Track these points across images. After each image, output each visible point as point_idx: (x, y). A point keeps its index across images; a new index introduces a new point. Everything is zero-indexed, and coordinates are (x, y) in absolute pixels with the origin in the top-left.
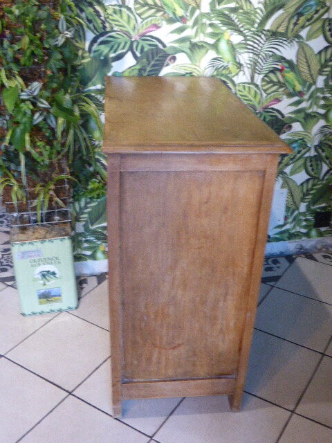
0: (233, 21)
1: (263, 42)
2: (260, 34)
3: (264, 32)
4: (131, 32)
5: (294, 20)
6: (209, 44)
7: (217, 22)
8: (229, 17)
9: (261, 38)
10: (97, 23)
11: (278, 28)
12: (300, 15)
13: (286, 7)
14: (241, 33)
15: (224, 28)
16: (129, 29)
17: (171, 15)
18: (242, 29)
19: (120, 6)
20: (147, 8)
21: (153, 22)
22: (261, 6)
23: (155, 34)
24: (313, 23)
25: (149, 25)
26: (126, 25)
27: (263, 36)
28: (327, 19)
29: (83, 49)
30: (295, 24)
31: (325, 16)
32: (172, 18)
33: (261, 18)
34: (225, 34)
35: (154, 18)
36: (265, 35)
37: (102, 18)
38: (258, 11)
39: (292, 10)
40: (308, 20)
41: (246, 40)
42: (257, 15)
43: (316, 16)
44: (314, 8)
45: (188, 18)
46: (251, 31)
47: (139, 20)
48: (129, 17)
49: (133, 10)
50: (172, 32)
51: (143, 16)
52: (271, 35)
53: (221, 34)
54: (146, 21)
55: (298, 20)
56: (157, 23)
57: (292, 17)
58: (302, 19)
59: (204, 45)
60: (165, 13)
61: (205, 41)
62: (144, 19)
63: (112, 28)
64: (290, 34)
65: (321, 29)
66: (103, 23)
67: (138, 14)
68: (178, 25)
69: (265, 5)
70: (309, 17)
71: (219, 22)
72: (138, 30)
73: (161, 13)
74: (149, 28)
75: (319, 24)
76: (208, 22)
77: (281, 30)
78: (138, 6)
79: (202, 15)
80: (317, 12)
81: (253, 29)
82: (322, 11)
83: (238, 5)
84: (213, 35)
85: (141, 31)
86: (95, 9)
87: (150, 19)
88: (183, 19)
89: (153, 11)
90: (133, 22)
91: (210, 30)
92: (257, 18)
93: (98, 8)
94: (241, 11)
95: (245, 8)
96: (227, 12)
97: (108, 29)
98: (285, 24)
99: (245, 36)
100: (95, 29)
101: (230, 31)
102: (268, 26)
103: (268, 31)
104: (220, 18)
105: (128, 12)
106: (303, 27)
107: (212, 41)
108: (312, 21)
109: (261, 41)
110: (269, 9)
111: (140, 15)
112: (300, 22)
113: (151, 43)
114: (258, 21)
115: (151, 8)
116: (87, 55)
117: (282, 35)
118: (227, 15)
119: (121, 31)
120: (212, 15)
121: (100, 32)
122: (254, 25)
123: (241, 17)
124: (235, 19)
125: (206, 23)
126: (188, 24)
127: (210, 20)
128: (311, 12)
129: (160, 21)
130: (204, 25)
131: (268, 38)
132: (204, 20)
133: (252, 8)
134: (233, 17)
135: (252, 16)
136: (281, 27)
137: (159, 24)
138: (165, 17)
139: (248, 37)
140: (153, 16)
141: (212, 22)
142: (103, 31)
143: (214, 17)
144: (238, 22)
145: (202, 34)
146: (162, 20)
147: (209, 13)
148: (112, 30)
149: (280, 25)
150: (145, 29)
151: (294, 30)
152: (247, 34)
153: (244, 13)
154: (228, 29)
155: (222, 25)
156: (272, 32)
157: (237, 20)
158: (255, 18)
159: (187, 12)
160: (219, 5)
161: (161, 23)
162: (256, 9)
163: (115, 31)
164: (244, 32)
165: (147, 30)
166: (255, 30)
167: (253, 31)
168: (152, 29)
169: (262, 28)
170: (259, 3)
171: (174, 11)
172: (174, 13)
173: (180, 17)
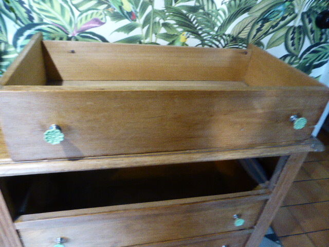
0: (192, 22)
2: (219, 38)
3: (224, 37)
4: (68, 27)
5: (258, 26)
7: (172, 22)
8: (188, 17)
9: (220, 43)
10: (19, 11)
11: (240, 33)
12: (266, 20)
13: (252, 11)
14: (198, 35)
15: (180, 30)
16: (64, 22)
17: (117, 10)
18: (200, 32)
21: (94, 16)
22: (225, 7)
23: (98, 30)
24: (277, 30)
25: (89, 19)
26: (59, 17)
27: (222, 41)
28: (292, 26)
30: (259, 30)
31: (291, 24)
32: (117, 13)
33: (222, 22)
34: (181, 36)
35: (95, 11)
36: (224, 40)
37: (27, 6)
38: (221, 12)
39: (258, 14)
40: (273, 27)
41: (203, 44)
42: (219, 17)
43: (282, 23)
44: (281, 14)
45: (138, 15)
47: (77, 13)
48: (62, 7)
50: (119, 30)
51: (81, 9)
52: (231, 41)
53: (177, 35)
54: (85, 14)
55: (262, 26)
56: (100, 18)
57: (257, 22)
58: (267, 25)
60: (109, 6)
61: (158, 42)
62: (82, 13)
63: (41, 20)
64: (251, 41)
65: (284, 37)
66: (28, 12)
67: (74, 5)
68: (126, 22)
69: (229, 7)
70: (274, 24)
71: (175, 22)
72: (76, 25)
73: (105, 6)
74: (89, 23)
75: (282, 32)
76: (162, 21)
77: (243, 35)
79: (156, 12)
80: (283, 18)
81: (211, 33)
82: (289, 18)
83: (197, 4)
84: (166, 36)
85: (80, 26)
87: (90, 12)
88: (131, 15)
89: (94, 3)
90: (68, 14)
91: (163, 30)
92: (218, 20)
94: (201, 11)
95: (206, 8)
96: (185, 12)
97: (36, 21)
98: (249, 28)
99: (203, 40)
101: (186, 33)
102: (229, 31)
103: (229, 36)
104: (176, 18)
105: (61, 1)
106: (266, 34)
107: (164, 43)
108: (276, 28)
109: (220, 45)
110: (233, 12)
111: (77, 6)
112: (264, 28)
114: (219, 24)
117: (242, 40)
118: (185, 15)
119: (54, 24)
120: (167, 14)
121: (26, 23)
122: (214, 28)
123: (199, 18)
124: (194, 20)
125: (159, 22)
126: (138, 21)
127: (164, 19)
128: (278, 18)
129: (103, 16)
130: (157, 24)
131: (227, 44)
132: (157, 19)
133: (214, 9)
134: (191, 17)
135: (213, 18)
136: (243, 32)
137: (102, 19)
138: (109, 12)
139: (206, 42)
140: (94, 9)
141: (166, 21)
142: (30, 22)
143: (169, 16)
144: (196, 23)
145: (154, 35)
146: (106, 15)
147: (163, 11)
148: (42, 23)
149: (242, 30)
150: (85, 24)
151: (257, 36)
152: (205, 38)
153: (204, 14)
154: (185, 31)
155: (177, 26)
156: (233, 37)
157: (195, 21)
158: (216, 20)
159: (137, 7)
160: (175, 2)
161: (104, 19)
162: (218, 10)
163: (46, 24)
164: (203, 35)
165: (87, 26)
166: (215, 33)
167: (212, 35)
168: (94, 25)
169: (222, 32)
170: (222, 4)
171: (121, 5)
172: (121, 8)
173: (127, 13)
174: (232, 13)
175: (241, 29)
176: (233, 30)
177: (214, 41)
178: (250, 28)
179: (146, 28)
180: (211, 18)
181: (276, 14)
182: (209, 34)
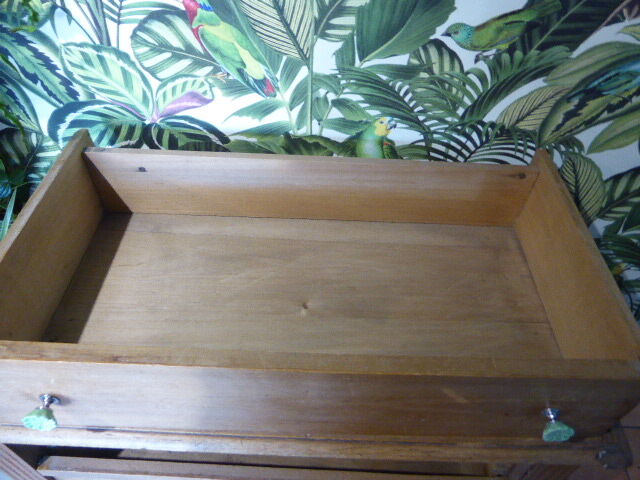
0: (402, 99)
1: (472, 148)
2: (467, 130)
3: (480, 127)
4: (140, 108)
5: (570, 107)
6: (334, 143)
8: (392, 88)
9: (469, 138)
10: (51, 82)
11: (518, 121)
12: (596, 93)
13: (556, 73)
14: (414, 123)
15: (374, 112)
16: (133, 99)
17: (234, 76)
18: (421, 118)
19: (96, 48)
20: (168, 55)
21: (189, 89)
22: (483, 66)
24: (622, 115)
25: (179, 94)
26: (122, 89)
27: (475, 136)
29: (39, 133)
30: (569, 116)
32: (235, 81)
33: (476, 97)
34: (377, 124)
35: (190, 80)
36: (479, 134)
37: (61, 72)
38: (472, 77)
40: (610, 108)
42: (468, 88)
43: (636, 100)
45: (279, 84)
46: (446, 122)
47: (154, 83)
48: (126, 73)
49: (133, 58)
50: (240, 113)
51: (162, 75)
52: (497, 136)
53: (367, 123)
54: (170, 85)
55: (581, 105)
56: (200, 91)
58: (593, 105)
59: (322, 143)
60: (217, 70)
61: (325, 135)
62: (164, 83)
63: (92, 95)
64: (547, 136)
66: (66, 83)
67: (147, 69)
68: (254, 98)
69: (496, 65)
70: (615, 101)
71: (360, 98)
72: (156, 104)
73: (209, 69)
74: (180, 100)
76: (331, 96)
77: (528, 125)
78: (143, 49)
79: (317, 80)
81: (449, 119)
83: (415, 62)
84: (341, 124)
85: (164, 107)
86: (34, 51)
87: (179, 82)
89: (184, 63)
90: (138, 85)
91: (335, 113)
92: (467, 95)
93: (42, 48)
94: (423, 74)
95: (436, 69)
96: (384, 78)
97: (82, 98)
98: (545, 110)
99: (427, 133)
100: (50, 93)
101: (388, 118)
102: (493, 115)
103: (493, 125)
105: (121, 63)
106: (590, 123)
107: (340, 136)
108: (617, 112)
111: (153, 71)
112: (585, 111)
113: (192, 131)
114: (468, 102)
115: (177, 56)
116: (51, 143)
117: (525, 135)
118: (385, 84)
119: (115, 102)
120: (343, 82)
121: (65, 102)
122: (456, 109)
123: (419, 90)
124: (406, 94)
125: (326, 99)
126: (279, 97)
127: (336, 93)
128: (627, 90)
129: (206, 87)
130: (321, 103)
131: (487, 141)
132: (322, 92)
133: (457, 69)
134: (400, 89)
135: (454, 90)
136: (529, 118)
137: (205, 93)
138: (216, 80)
139: (435, 136)
140: (186, 76)
141: (342, 96)
142: (72, 100)
143: (347, 85)
144: (411, 100)
145: (315, 122)
146: (211, 86)
147: (335, 76)
148: (93, 101)
149: (528, 114)
150: (173, 103)
151: (563, 128)
152: (432, 129)
153: (432, 82)
154: (384, 114)
155: (367, 105)
156: (502, 128)
157: (410, 95)
158: (460, 95)
159: (276, 71)
160: (362, 58)
161: (209, 93)
162: (468, 73)
163: (100, 102)
164: (427, 123)
165: (178, 105)
166: (456, 120)
167: (450, 124)
168: (190, 104)
169: (476, 118)
170: (476, 61)
171: (239, 66)
172: (240, 72)
173: (255, 81)
174: (501, 79)
175: (525, 112)
176: (504, 113)
177: (455, 135)
178: (548, 110)
179: (298, 109)
180: (450, 90)
181: (623, 80)
182: (442, 121)
